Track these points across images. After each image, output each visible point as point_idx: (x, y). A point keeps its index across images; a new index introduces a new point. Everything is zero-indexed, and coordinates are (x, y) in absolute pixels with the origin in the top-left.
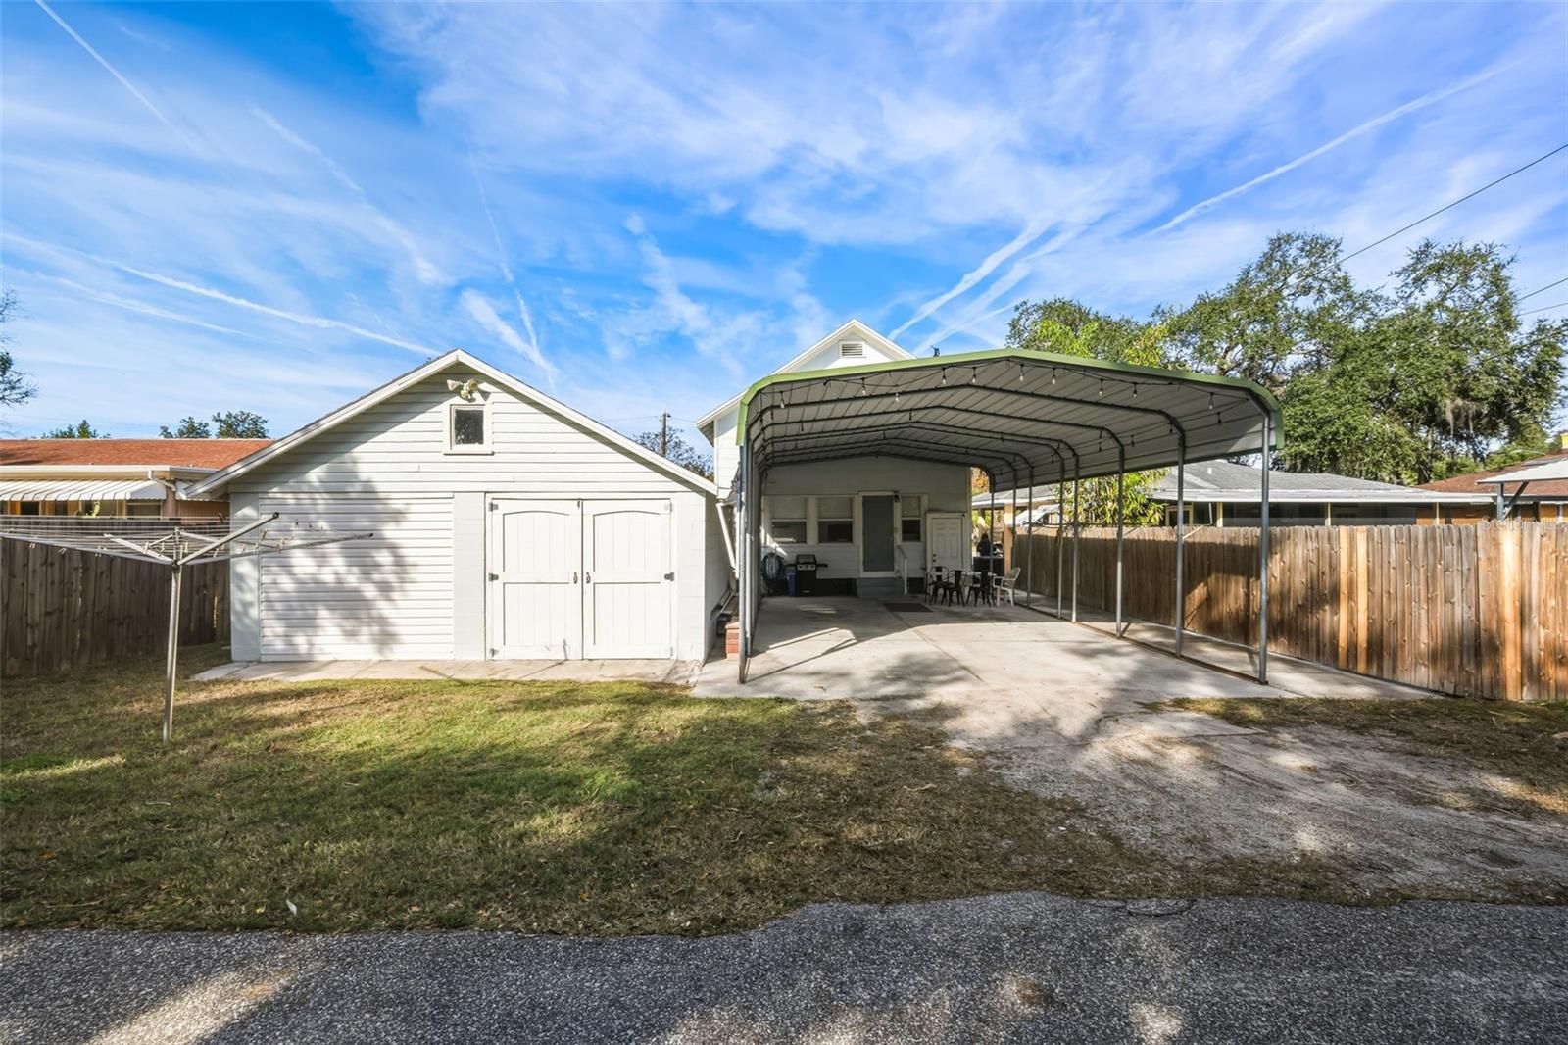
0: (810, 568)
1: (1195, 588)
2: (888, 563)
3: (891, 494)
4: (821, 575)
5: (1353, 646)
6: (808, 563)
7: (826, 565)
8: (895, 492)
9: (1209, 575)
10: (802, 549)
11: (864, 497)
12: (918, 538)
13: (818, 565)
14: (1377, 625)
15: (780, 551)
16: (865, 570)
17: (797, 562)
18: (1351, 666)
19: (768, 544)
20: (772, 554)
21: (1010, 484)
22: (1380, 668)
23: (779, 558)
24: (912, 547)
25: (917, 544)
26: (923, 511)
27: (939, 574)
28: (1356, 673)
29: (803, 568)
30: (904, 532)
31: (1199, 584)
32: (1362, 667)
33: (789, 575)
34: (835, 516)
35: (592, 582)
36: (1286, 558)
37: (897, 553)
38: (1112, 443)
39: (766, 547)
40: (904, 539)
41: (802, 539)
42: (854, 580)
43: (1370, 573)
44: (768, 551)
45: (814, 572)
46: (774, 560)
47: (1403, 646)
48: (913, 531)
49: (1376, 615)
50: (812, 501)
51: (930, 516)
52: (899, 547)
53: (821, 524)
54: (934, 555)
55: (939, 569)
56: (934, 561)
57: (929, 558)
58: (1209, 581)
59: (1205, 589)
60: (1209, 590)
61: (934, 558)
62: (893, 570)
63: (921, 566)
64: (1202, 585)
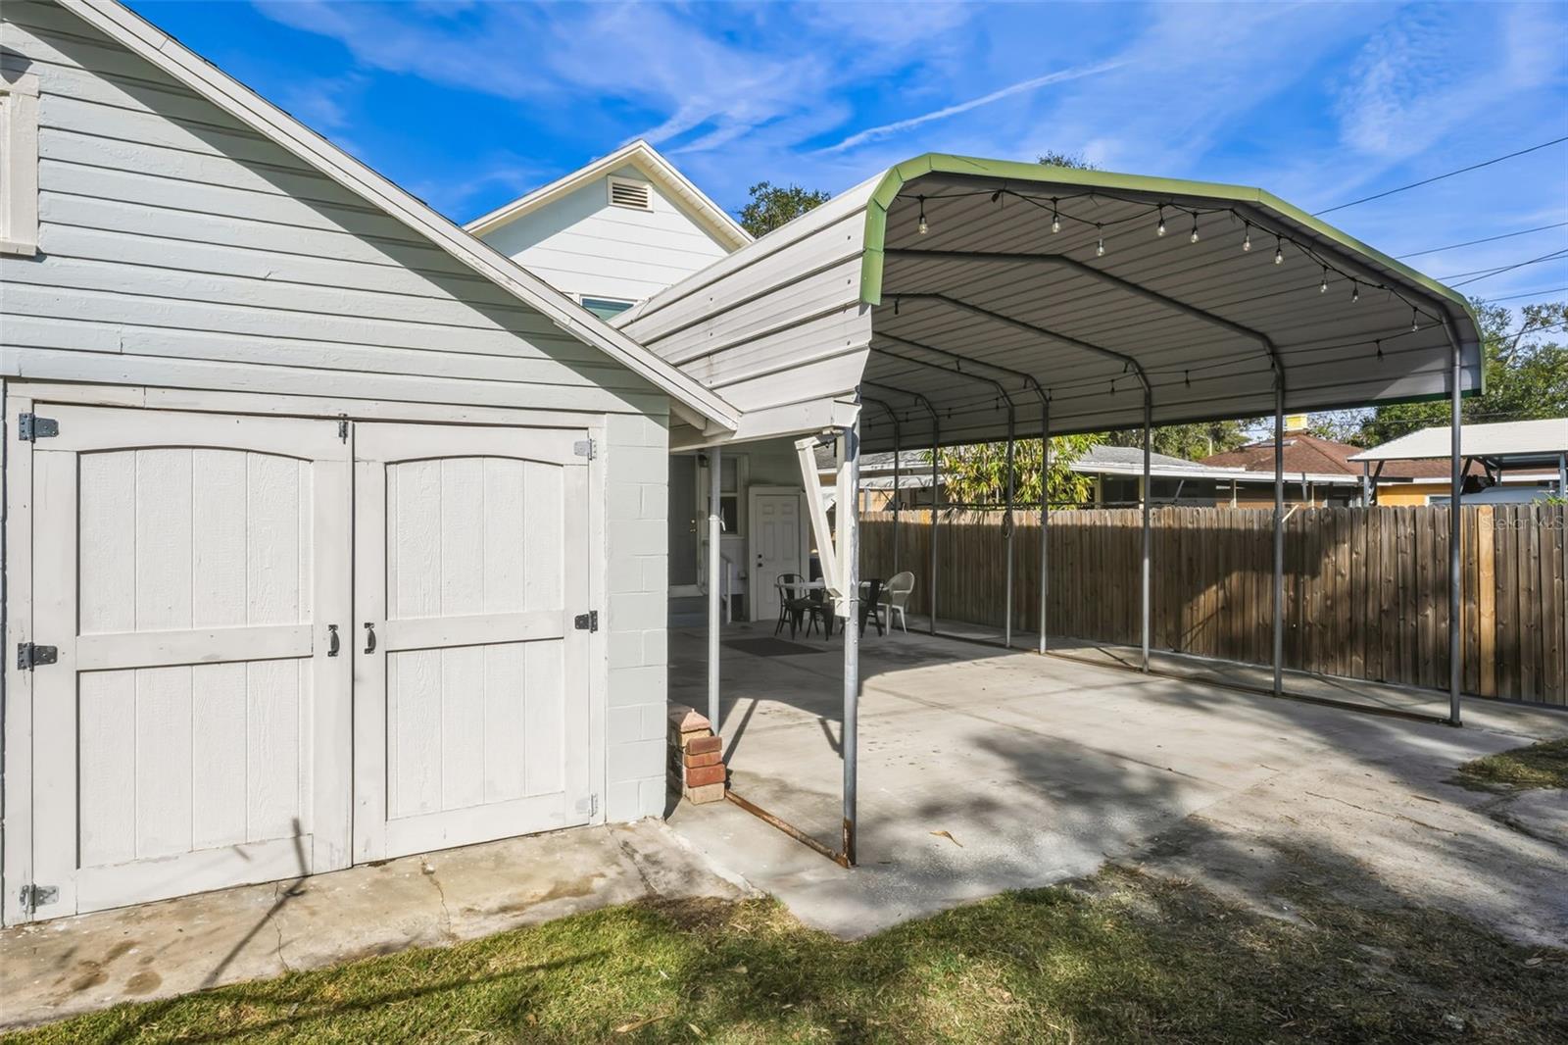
1: (1200, 591)
5: (1473, 661)
9: (1228, 573)
14: (1511, 634)
18: (1471, 687)
21: (890, 443)
22: (1517, 689)
26: (740, 484)
27: (789, 586)
28: (1479, 696)
31: (1208, 586)
32: (1488, 685)
35: (380, 649)
36: (1361, 547)
37: (702, 555)
38: (1133, 381)
43: (1498, 564)
47: (1552, 658)
49: (1509, 619)
51: (753, 491)
52: (704, 543)
54: (760, 556)
55: (789, 578)
56: (760, 565)
57: (753, 561)
58: (1227, 582)
59: (1221, 593)
60: (1228, 594)
61: (760, 561)
62: (695, 583)
63: (739, 574)
64: (1214, 588)
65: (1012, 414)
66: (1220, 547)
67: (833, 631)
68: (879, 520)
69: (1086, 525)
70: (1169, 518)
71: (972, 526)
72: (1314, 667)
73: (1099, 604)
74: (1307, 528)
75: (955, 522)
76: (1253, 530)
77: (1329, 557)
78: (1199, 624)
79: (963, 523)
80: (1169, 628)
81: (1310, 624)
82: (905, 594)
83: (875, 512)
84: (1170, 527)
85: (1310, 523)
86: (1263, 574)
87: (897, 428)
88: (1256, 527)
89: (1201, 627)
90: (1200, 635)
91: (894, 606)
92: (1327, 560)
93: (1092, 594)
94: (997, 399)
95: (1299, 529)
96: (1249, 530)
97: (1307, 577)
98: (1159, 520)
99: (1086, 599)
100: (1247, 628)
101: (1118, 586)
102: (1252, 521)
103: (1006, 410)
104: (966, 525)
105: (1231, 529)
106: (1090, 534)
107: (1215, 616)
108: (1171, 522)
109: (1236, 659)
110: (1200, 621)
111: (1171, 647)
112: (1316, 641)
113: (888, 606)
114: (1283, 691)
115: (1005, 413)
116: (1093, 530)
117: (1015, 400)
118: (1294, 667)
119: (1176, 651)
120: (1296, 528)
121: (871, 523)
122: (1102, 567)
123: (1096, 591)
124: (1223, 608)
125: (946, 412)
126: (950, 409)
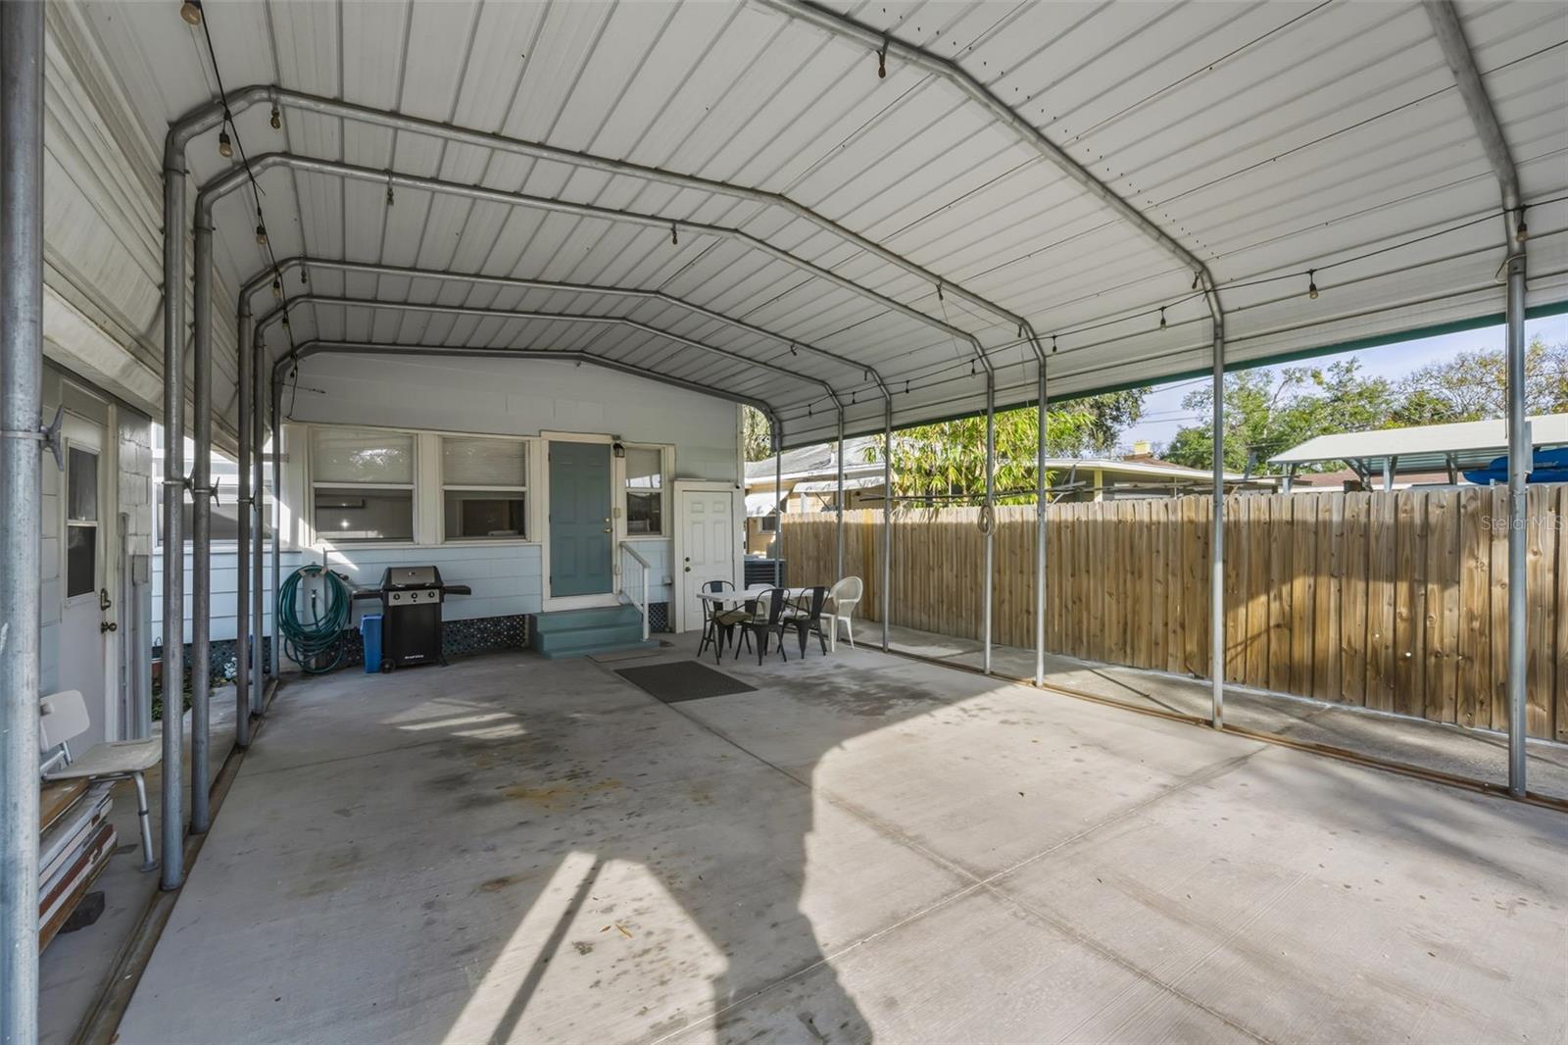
0: (423, 598)
2: (600, 575)
3: (608, 440)
4: (453, 611)
6: (422, 587)
7: (466, 591)
8: (618, 437)
9: (1288, 577)
10: (398, 554)
11: (551, 443)
12: (655, 527)
13: (445, 591)
15: (341, 560)
16: (553, 595)
17: (389, 588)
19: (303, 542)
20: (313, 570)
23: (336, 581)
24: (648, 545)
25: (655, 538)
26: (667, 480)
27: (716, 595)
29: (406, 599)
30: (632, 517)
33: (367, 615)
34: (484, 480)
37: (618, 558)
39: (294, 552)
40: (631, 531)
41: (401, 528)
42: (533, 618)
44: (302, 562)
45: (436, 608)
46: (319, 586)
48: (647, 514)
50: (429, 448)
51: (679, 487)
52: (621, 545)
53: (449, 497)
54: (687, 559)
55: (716, 586)
56: (688, 570)
57: (679, 565)
58: (1285, 589)
59: (1275, 606)
60: (1287, 608)
61: (688, 564)
62: (611, 591)
63: (663, 581)
64: (1263, 599)
65: (990, 379)
66: (1274, 546)
67: (769, 649)
68: (818, 520)
69: (1066, 521)
70: (1189, 509)
71: (920, 525)
72: (1447, 714)
73: (1085, 614)
74: (1433, 519)
75: (901, 521)
76: (1331, 522)
77: (1477, 559)
78: (1236, 646)
79: (909, 521)
80: (1188, 648)
81: (1437, 655)
82: (853, 603)
83: (813, 513)
84: (1191, 522)
85: (1438, 511)
86: (1348, 582)
87: (841, 414)
88: (1336, 518)
89: (1239, 649)
90: (1239, 658)
91: (840, 618)
92: (1472, 563)
93: (1074, 602)
94: (973, 361)
95: (1418, 519)
96: (1325, 523)
97: (1433, 587)
98: (1175, 511)
99: (1066, 607)
100: (1319, 655)
101: (1110, 595)
102: (1330, 510)
103: (984, 376)
104: (912, 524)
105: (1292, 522)
106: (1073, 531)
107: (1264, 638)
108: (1193, 514)
109: (1300, 693)
110: (1239, 640)
111: (1191, 671)
112: (1448, 678)
113: (833, 617)
114: (1528, 789)
115: (980, 381)
116: (1076, 526)
117: (997, 359)
118: (1408, 713)
119: (1197, 677)
120: (1412, 518)
121: (808, 524)
122: (1088, 571)
123: (1080, 600)
124: (1278, 626)
125: (904, 387)
126: (908, 382)
